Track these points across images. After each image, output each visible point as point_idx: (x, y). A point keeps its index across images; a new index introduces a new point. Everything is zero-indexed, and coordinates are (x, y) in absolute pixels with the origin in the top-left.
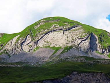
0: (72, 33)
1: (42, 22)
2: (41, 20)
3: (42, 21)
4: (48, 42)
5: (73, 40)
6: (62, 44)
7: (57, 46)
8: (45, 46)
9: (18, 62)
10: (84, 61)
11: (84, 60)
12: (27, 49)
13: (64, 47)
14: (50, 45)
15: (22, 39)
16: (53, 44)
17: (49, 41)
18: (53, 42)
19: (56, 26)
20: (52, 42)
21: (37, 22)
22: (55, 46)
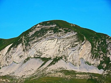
0: (65, 42)
1: (38, 27)
3: (39, 25)
4: (39, 52)
5: (64, 50)
6: (52, 55)
7: (47, 57)
8: (36, 56)
13: (53, 58)
14: (41, 56)
16: (44, 54)
18: (45, 52)
19: (50, 32)
21: (33, 27)
22: (46, 57)
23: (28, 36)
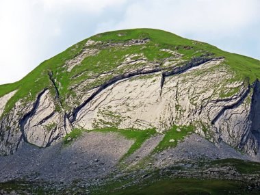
0: (190, 83)
1: (90, 47)
2: (87, 40)
3: (91, 42)
4: (111, 114)
5: (195, 105)
6: (158, 120)
7: (140, 128)
8: (101, 126)
9: (13, 182)
10: (234, 175)
11: (230, 173)
12: (42, 138)
13: (164, 129)
14: (117, 124)
15: (25, 105)
16: (128, 120)
17: (113, 110)
18: (128, 114)
19: (136, 59)
20: (124, 115)
21: (74, 47)
22: (136, 127)
23: (64, 69)
